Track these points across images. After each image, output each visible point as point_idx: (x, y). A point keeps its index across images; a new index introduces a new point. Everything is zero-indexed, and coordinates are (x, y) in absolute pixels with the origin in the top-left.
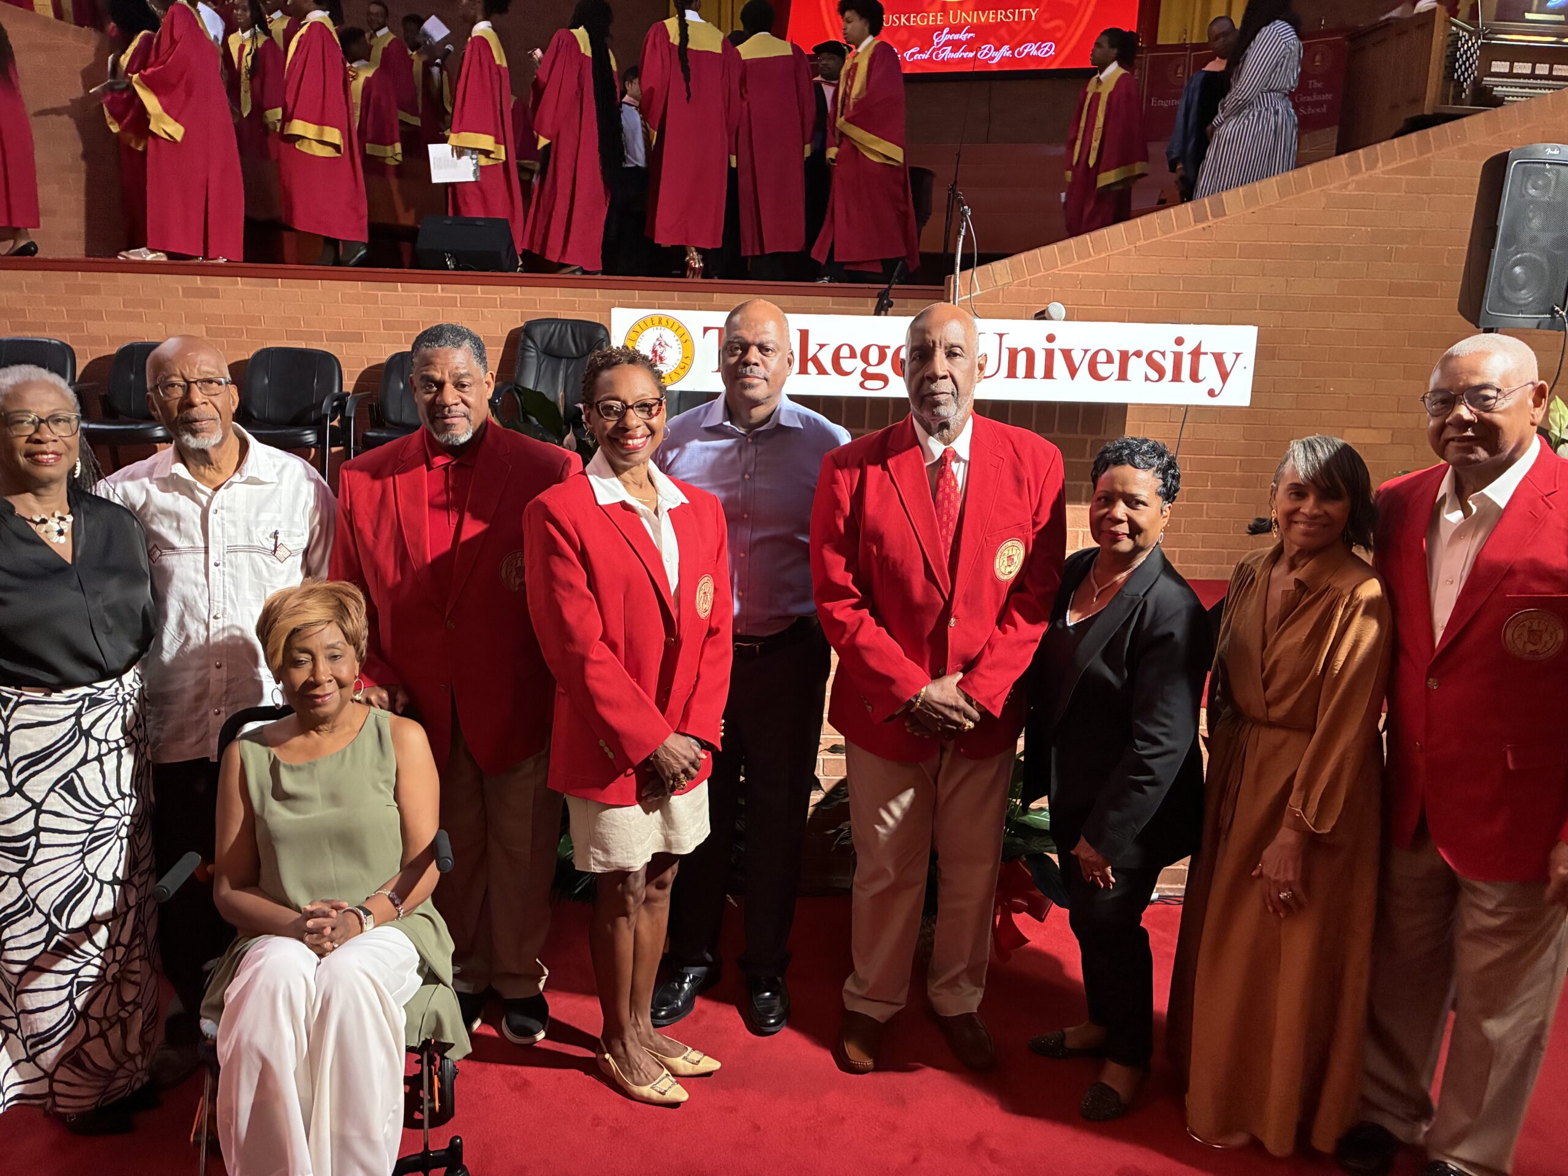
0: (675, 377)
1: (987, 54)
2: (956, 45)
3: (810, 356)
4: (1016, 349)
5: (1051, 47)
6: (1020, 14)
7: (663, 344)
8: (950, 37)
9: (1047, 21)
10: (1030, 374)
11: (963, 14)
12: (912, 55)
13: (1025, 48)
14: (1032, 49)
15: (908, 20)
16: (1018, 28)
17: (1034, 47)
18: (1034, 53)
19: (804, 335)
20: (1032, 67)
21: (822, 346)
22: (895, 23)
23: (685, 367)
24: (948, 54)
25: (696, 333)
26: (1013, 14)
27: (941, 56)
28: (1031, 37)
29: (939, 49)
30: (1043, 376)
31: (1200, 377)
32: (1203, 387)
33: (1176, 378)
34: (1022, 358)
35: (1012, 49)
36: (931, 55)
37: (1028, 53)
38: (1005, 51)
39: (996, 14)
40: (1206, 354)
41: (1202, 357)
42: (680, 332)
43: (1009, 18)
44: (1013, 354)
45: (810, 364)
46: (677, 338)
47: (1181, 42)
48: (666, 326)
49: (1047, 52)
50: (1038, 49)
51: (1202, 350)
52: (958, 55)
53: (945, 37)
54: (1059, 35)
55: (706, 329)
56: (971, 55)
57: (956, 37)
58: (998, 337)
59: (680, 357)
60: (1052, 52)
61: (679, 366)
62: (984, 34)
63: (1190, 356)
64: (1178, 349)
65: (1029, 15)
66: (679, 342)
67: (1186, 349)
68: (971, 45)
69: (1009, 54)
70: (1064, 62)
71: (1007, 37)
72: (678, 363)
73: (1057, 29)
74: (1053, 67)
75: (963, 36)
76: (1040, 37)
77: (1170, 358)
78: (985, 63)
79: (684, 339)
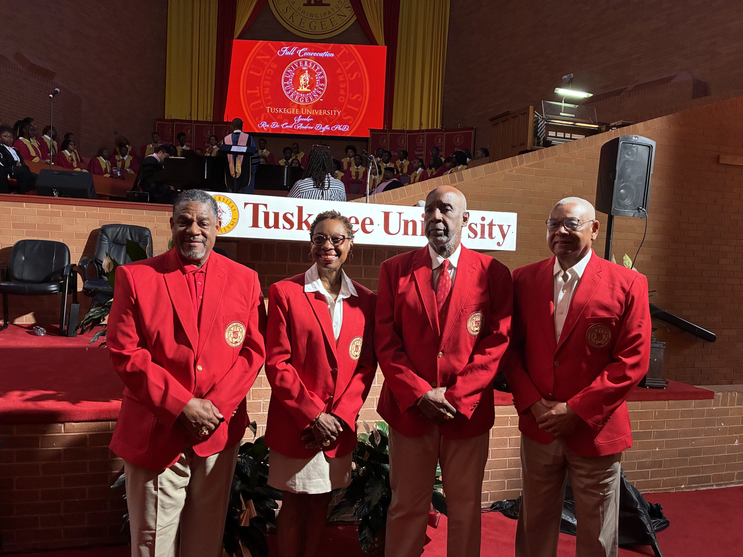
1: (319, 128)
2: (305, 123)
3: (304, 220)
4: (408, 220)
5: (347, 127)
6: (333, 112)
8: (302, 119)
9: (345, 116)
10: (414, 233)
11: (308, 110)
12: (285, 126)
13: (336, 127)
14: (339, 127)
15: (283, 110)
16: (332, 118)
19: (300, 209)
20: (339, 135)
21: (310, 215)
22: (277, 112)
23: (233, 224)
24: (301, 126)
25: (241, 206)
26: (330, 112)
27: (298, 127)
28: (338, 122)
29: (297, 124)
31: (493, 237)
32: (495, 241)
33: (483, 237)
34: (410, 225)
35: (330, 127)
36: (294, 126)
37: (337, 129)
38: (327, 127)
39: (323, 111)
41: (493, 227)
42: (232, 204)
43: (328, 114)
45: (304, 225)
46: (229, 208)
47: (402, 129)
49: (345, 129)
50: (341, 128)
51: (494, 223)
52: (306, 127)
53: (299, 119)
54: (350, 122)
55: (246, 204)
56: (312, 128)
57: (305, 120)
58: (399, 214)
59: (231, 218)
60: (347, 129)
61: (230, 223)
62: (317, 119)
63: (488, 226)
64: (483, 223)
65: (337, 113)
66: (230, 210)
67: (487, 222)
68: (311, 124)
69: (328, 129)
70: (353, 134)
71: (327, 121)
72: (229, 221)
73: (350, 120)
74: (348, 136)
75: (308, 120)
76: (342, 122)
77: (479, 227)
78: (318, 131)
79: (233, 209)
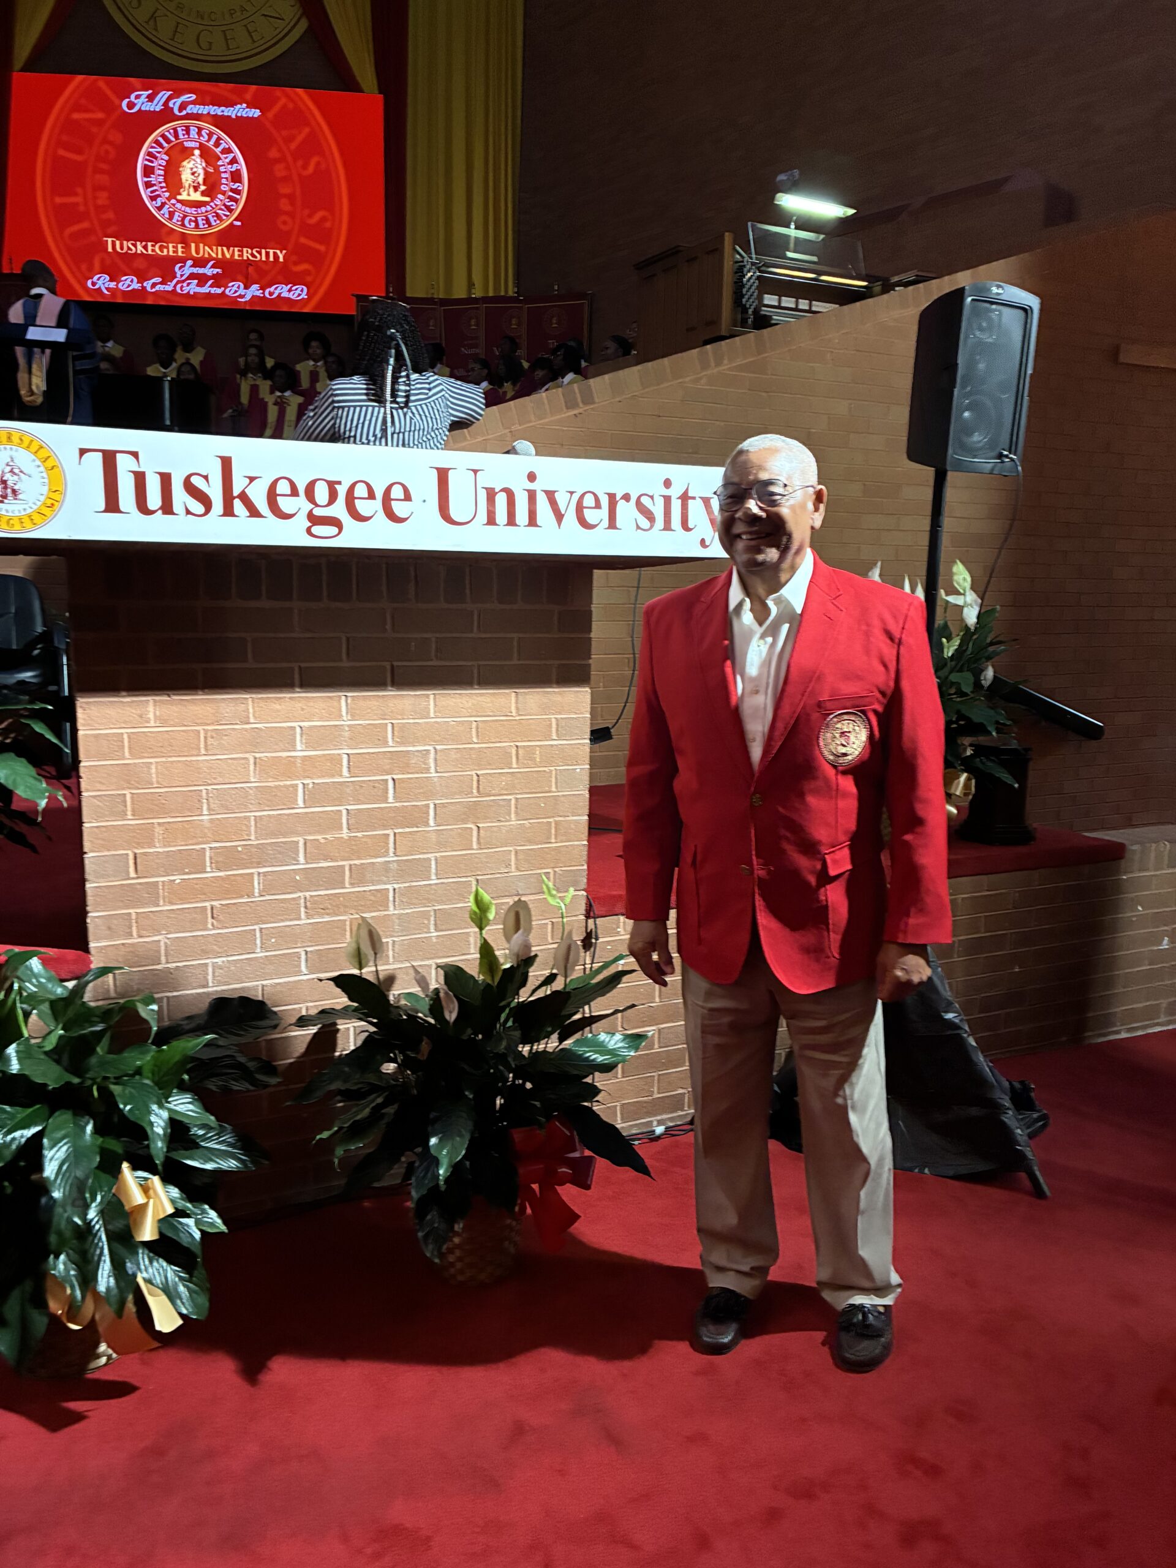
0: (37, 518)
1: (236, 292)
2: (202, 280)
3: (236, 493)
4: (493, 489)
5: (302, 291)
6: (267, 254)
7: (16, 471)
8: (195, 270)
9: (296, 264)
10: (511, 521)
11: (206, 248)
12: (154, 285)
13: (276, 289)
14: (282, 290)
15: (145, 247)
16: (265, 267)
17: (286, 288)
18: (285, 294)
19: (226, 464)
20: (285, 309)
21: (252, 479)
22: (131, 250)
23: (52, 505)
24: (193, 288)
25: (68, 457)
26: (260, 253)
27: (186, 290)
28: (280, 278)
29: (183, 281)
30: (527, 523)
31: (690, 526)
33: (667, 527)
34: (501, 500)
35: (263, 288)
36: (175, 286)
37: (280, 294)
38: (254, 290)
39: (241, 251)
40: (694, 498)
41: (690, 502)
42: (43, 454)
43: (256, 257)
44: (491, 494)
45: (237, 503)
46: (38, 463)
48: (19, 445)
49: (299, 295)
50: (290, 291)
51: (690, 494)
52: (205, 289)
53: (188, 270)
54: (309, 279)
55: (83, 452)
56: (219, 291)
57: (201, 271)
58: (472, 473)
59: (45, 490)
60: (304, 296)
61: (44, 504)
62: (229, 271)
63: (680, 501)
64: (667, 492)
65: (276, 256)
66: (42, 469)
67: (675, 492)
68: (218, 281)
69: (259, 293)
70: (318, 306)
71: (255, 276)
72: (42, 498)
73: (307, 272)
74: (306, 310)
75: (208, 271)
76: (292, 279)
77: (660, 502)
78: (234, 300)
79: (49, 464)
